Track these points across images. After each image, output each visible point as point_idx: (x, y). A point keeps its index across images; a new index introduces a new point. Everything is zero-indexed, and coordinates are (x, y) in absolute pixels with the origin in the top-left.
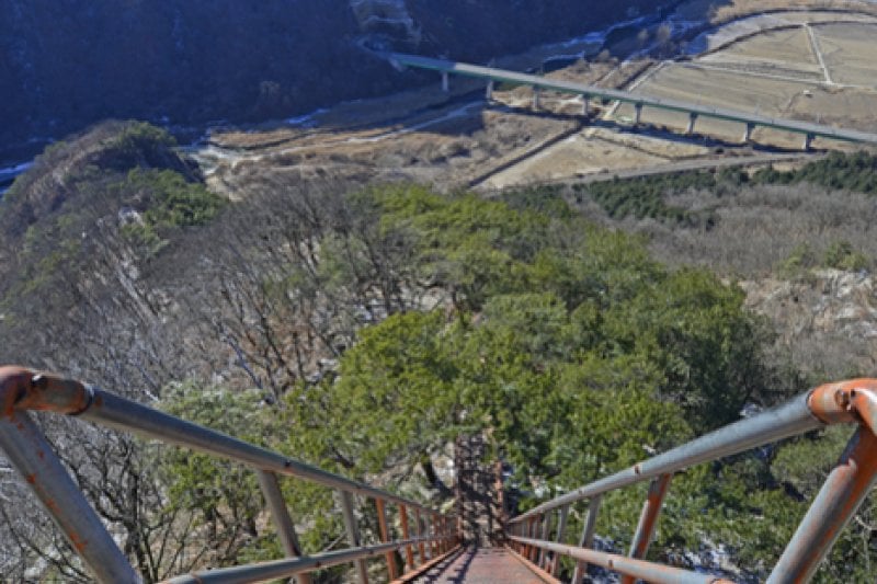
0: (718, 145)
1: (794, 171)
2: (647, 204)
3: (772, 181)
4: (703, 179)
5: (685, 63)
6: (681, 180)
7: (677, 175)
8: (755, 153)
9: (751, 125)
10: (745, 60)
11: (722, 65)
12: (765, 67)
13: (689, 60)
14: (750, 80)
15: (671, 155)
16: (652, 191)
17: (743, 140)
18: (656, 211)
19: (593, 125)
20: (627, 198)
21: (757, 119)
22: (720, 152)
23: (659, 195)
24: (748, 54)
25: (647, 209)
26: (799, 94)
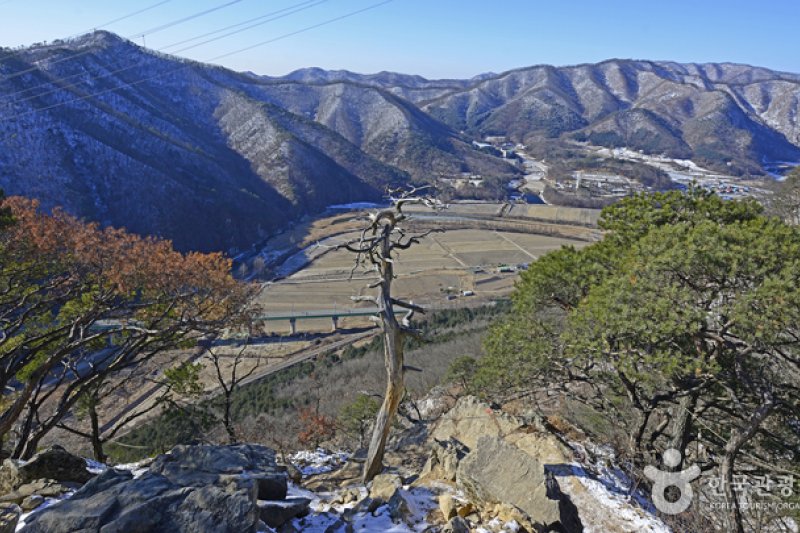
0: (317, 337)
1: (367, 345)
2: (261, 402)
3: (353, 357)
4: (306, 369)
5: (282, 282)
6: (288, 374)
7: (286, 370)
8: (343, 336)
9: (335, 318)
10: (323, 271)
11: (308, 278)
12: (337, 273)
13: (284, 278)
14: (330, 285)
15: (283, 355)
16: (266, 389)
17: (334, 329)
18: (268, 405)
19: (214, 345)
20: (245, 401)
21: (338, 312)
22: (318, 342)
23: (271, 392)
24: (326, 267)
25: (261, 406)
26: (364, 288)
